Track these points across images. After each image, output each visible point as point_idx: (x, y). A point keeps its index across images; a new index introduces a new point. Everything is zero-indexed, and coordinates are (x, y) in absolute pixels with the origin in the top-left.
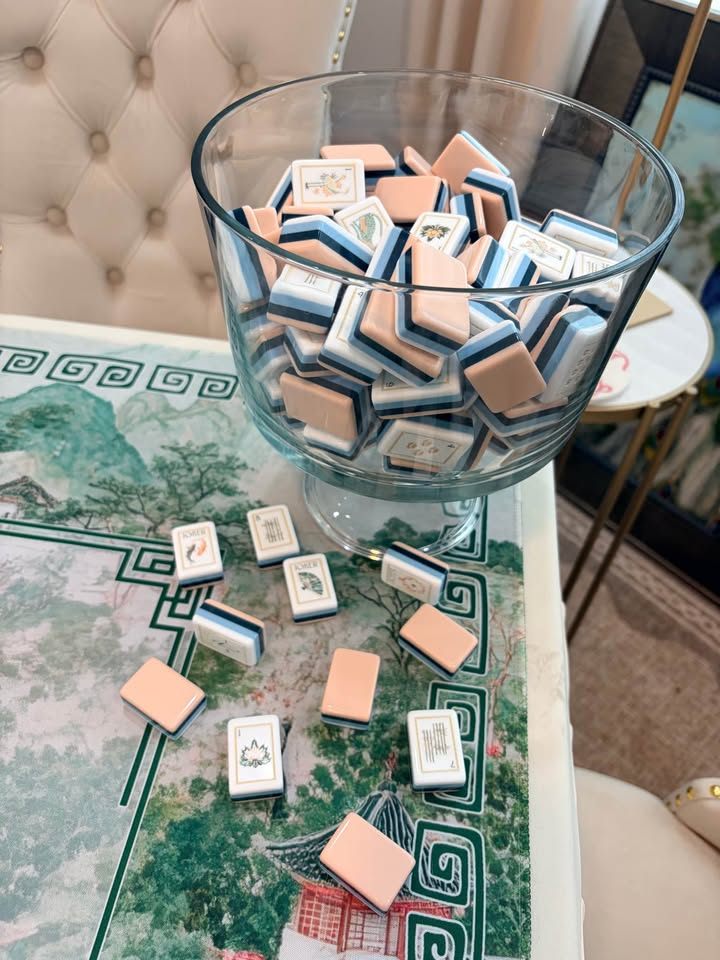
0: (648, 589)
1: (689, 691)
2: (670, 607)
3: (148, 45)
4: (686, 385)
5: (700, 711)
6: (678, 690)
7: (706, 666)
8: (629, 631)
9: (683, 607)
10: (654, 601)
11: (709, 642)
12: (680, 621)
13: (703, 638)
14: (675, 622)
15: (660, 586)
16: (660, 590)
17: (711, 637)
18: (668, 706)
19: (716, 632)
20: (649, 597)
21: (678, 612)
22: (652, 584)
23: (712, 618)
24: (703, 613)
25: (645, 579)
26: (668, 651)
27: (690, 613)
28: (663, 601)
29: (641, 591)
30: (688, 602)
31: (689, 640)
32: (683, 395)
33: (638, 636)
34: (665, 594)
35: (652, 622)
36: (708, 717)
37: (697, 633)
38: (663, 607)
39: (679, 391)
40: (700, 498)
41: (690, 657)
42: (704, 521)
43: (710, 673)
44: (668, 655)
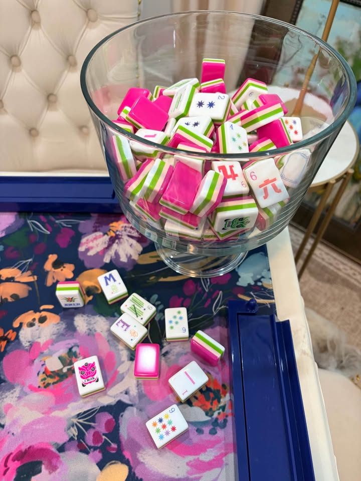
0: (323, 259)
1: (348, 308)
2: (335, 267)
3: (36, 5)
4: (347, 168)
5: (354, 317)
6: (343, 309)
7: (355, 295)
8: (316, 282)
9: (341, 267)
10: (327, 265)
11: (355, 283)
12: (340, 273)
13: (352, 281)
14: (338, 275)
15: (329, 257)
16: (329, 259)
17: (356, 280)
18: (338, 317)
19: (358, 277)
20: (324, 263)
21: (339, 269)
22: (325, 256)
23: (355, 270)
24: (351, 269)
25: (320, 254)
26: (336, 290)
27: (345, 269)
28: (331, 264)
29: (320, 260)
30: (343, 263)
31: (346, 283)
32: (346, 173)
33: (320, 284)
34: (332, 261)
35: (326, 276)
36: (358, 320)
37: (349, 278)
38: (331, 268)
39: (344, 172)
40: (346, 212)
41: (347, 291)
42: (348, 222)
43: (358, 298)
44: (336, 291)
